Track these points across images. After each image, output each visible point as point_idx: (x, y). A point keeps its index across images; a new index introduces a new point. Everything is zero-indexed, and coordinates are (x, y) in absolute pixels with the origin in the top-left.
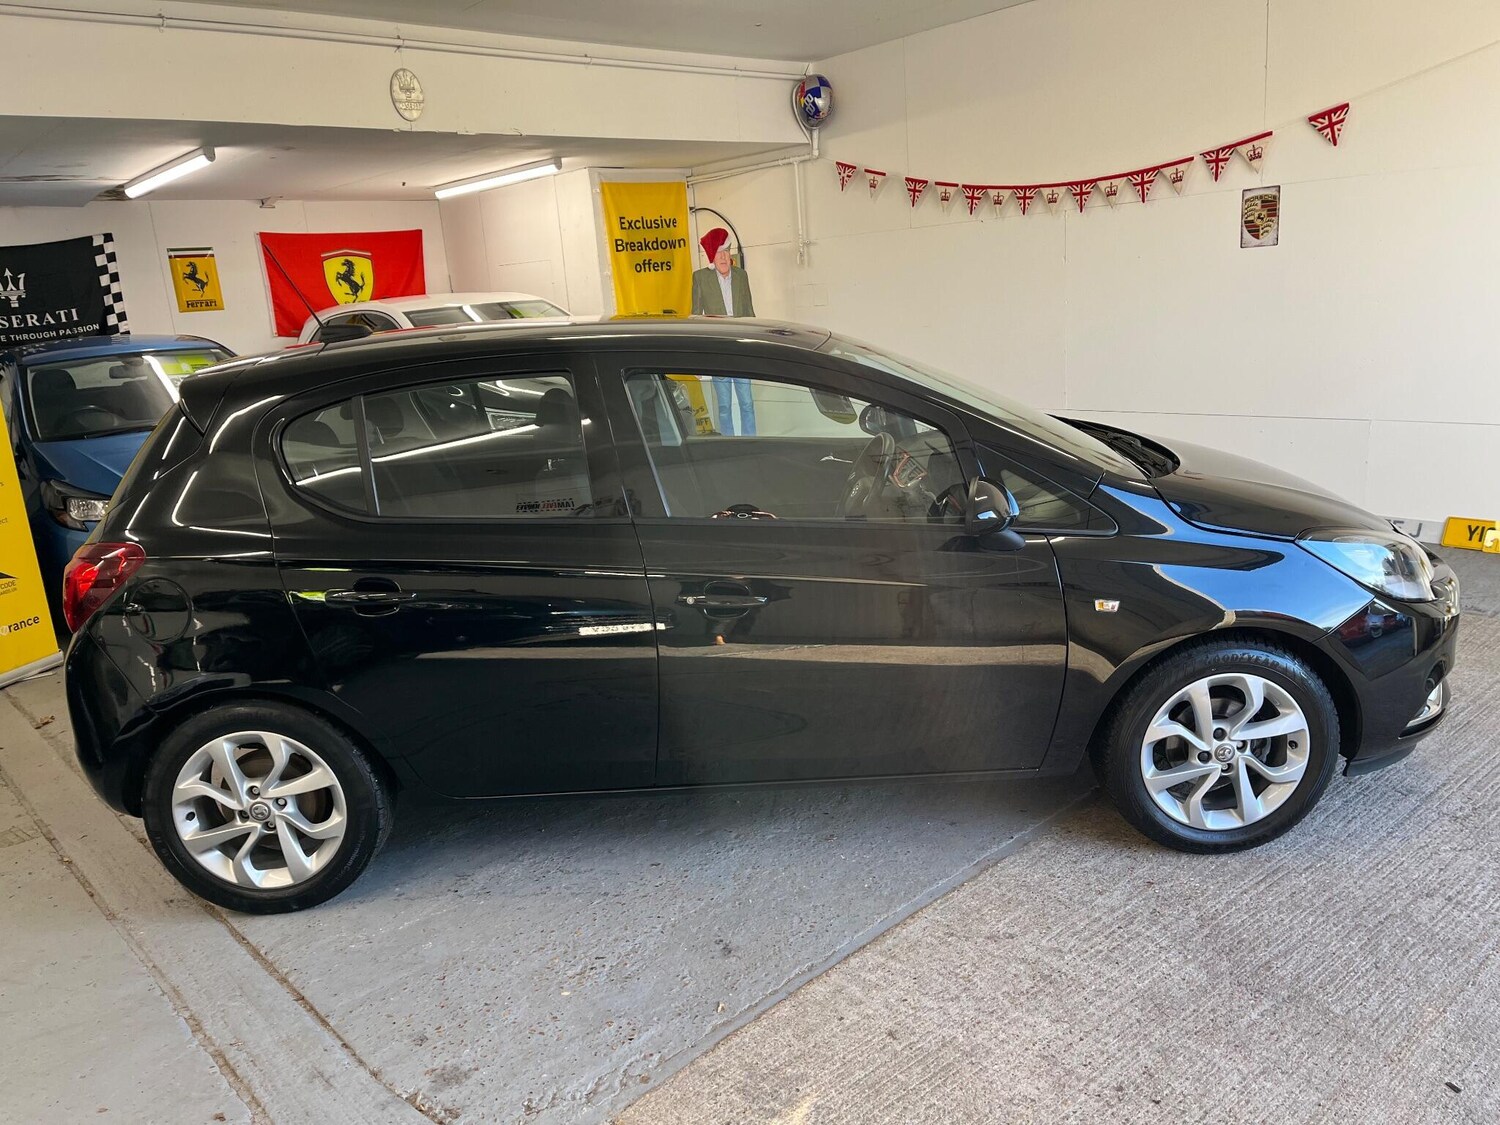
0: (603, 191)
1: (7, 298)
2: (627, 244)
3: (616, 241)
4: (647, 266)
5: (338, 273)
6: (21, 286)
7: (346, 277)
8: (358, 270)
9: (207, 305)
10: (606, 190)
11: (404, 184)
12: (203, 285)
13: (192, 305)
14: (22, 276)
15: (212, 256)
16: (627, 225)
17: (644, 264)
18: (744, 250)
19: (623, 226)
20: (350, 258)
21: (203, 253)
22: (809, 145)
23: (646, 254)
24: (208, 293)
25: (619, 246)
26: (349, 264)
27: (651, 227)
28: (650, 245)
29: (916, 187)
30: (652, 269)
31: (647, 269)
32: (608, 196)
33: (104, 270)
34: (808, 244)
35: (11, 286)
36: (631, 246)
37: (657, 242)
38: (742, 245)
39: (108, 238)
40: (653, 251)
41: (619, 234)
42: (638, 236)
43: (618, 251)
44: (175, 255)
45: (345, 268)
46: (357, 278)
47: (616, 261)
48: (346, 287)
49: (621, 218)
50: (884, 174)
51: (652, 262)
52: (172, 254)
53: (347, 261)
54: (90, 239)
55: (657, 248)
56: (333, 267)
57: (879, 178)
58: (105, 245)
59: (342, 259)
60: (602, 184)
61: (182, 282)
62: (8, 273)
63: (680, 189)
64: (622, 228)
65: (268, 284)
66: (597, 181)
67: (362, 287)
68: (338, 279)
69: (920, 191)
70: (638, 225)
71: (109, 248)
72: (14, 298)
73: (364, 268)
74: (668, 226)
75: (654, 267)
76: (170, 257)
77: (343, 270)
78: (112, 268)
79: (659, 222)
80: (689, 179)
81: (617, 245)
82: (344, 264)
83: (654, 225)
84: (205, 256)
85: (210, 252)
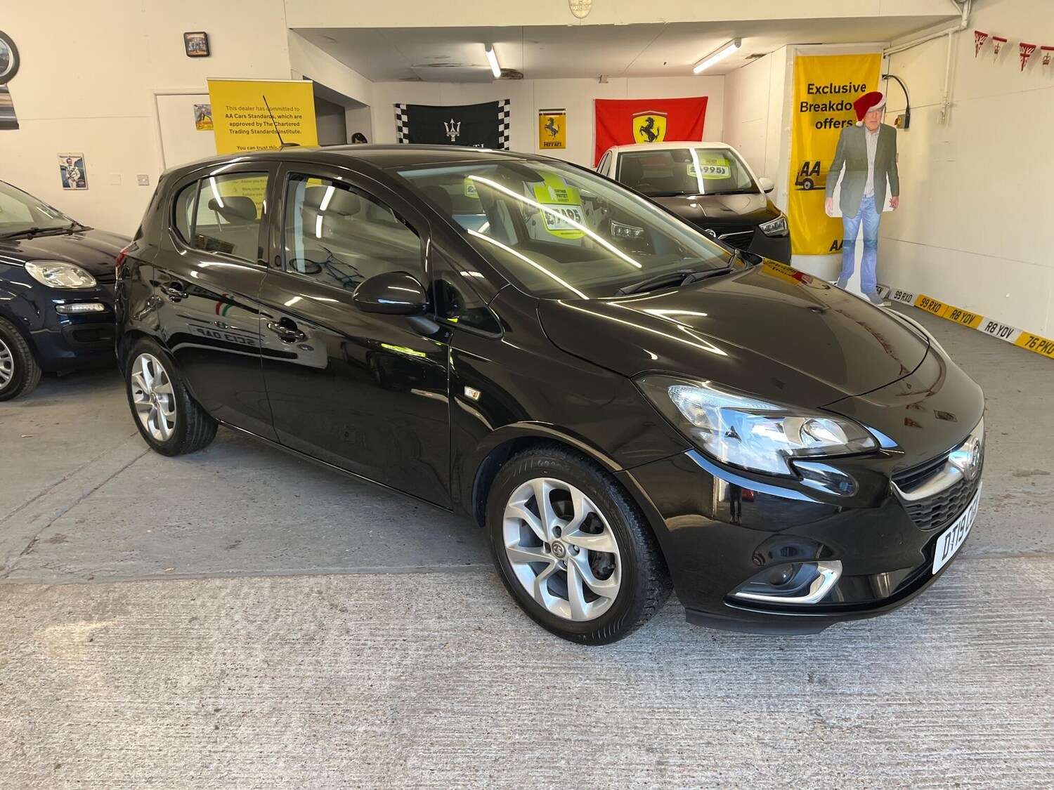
0: (796, 64)
1: (450, 136)
2: (811, 106)
3: (802, 103)
4: (828, 124)
5: (642, 127)
6: (458, 130)
7: (647, 130)
8: (656, 125)
9: (556, 145)
10: (801, 62)
11: (665, 63)
12: (555, 132)
13: (547, 145)
14: (459, 123)
15: (565, 114)
16: (815, 90)
17: (825, 122)
18: (912, 111)
19: (811, 91)
20: (652, 117)
21: (560, 112)
22: (960, 17)
23: (828, 114)
24: (558, 138)
25: (803, 107)
26: (651, 121)
27: (839, 92)
28: (835, 107)
29: (1027, 50)
30: (832, 126)
31: (828, 126)
32: (801, 68)
33: (502, 121)
34: (952, 106)
35: (453, 129)
36: (816, 108)
37: (842, 105)
38: (911, 107)
39: (507, 102)
40: (837, 112)
41: (805, 97)
42: (823, 100)
43: (802, 111)
44: (543, 113)
45: (648, 123)
46: (654, 131)
47: (798, 121)
48: (646, 136)
49: (809, 85)
50: (1005, 41)
51: (834, 121)
52: (542, 112)
53: (649, 118)
54: (498, 102)
55: (842, 109)
56: (639, 122)
57: (1002, 44)
58: (505, 106)
59: (646, 117)
60: (797, 58)
61: (543, 130)
62: (452, 122)
63: (875, 59)
64: (809, 93)
65: (595, 132)
66: (792, 54)
67: (656, 137)
68: (641, 130)
69: (1028, 56)
70: (826, 90)
71: (507, 108)
72: (453, 136)
73: (660, 123)
74: (856, 91)
75: (835, 124)
76: (540, 115)
77: (646, 124)
78: (507, 120)
79: (848, 88)
80: (885, 51)
81: (802, 107)
82: (647, 121)
83: (841, 90)
84: (561, 114)
85: (563, 112)
